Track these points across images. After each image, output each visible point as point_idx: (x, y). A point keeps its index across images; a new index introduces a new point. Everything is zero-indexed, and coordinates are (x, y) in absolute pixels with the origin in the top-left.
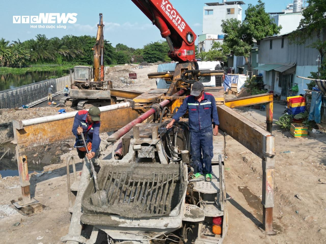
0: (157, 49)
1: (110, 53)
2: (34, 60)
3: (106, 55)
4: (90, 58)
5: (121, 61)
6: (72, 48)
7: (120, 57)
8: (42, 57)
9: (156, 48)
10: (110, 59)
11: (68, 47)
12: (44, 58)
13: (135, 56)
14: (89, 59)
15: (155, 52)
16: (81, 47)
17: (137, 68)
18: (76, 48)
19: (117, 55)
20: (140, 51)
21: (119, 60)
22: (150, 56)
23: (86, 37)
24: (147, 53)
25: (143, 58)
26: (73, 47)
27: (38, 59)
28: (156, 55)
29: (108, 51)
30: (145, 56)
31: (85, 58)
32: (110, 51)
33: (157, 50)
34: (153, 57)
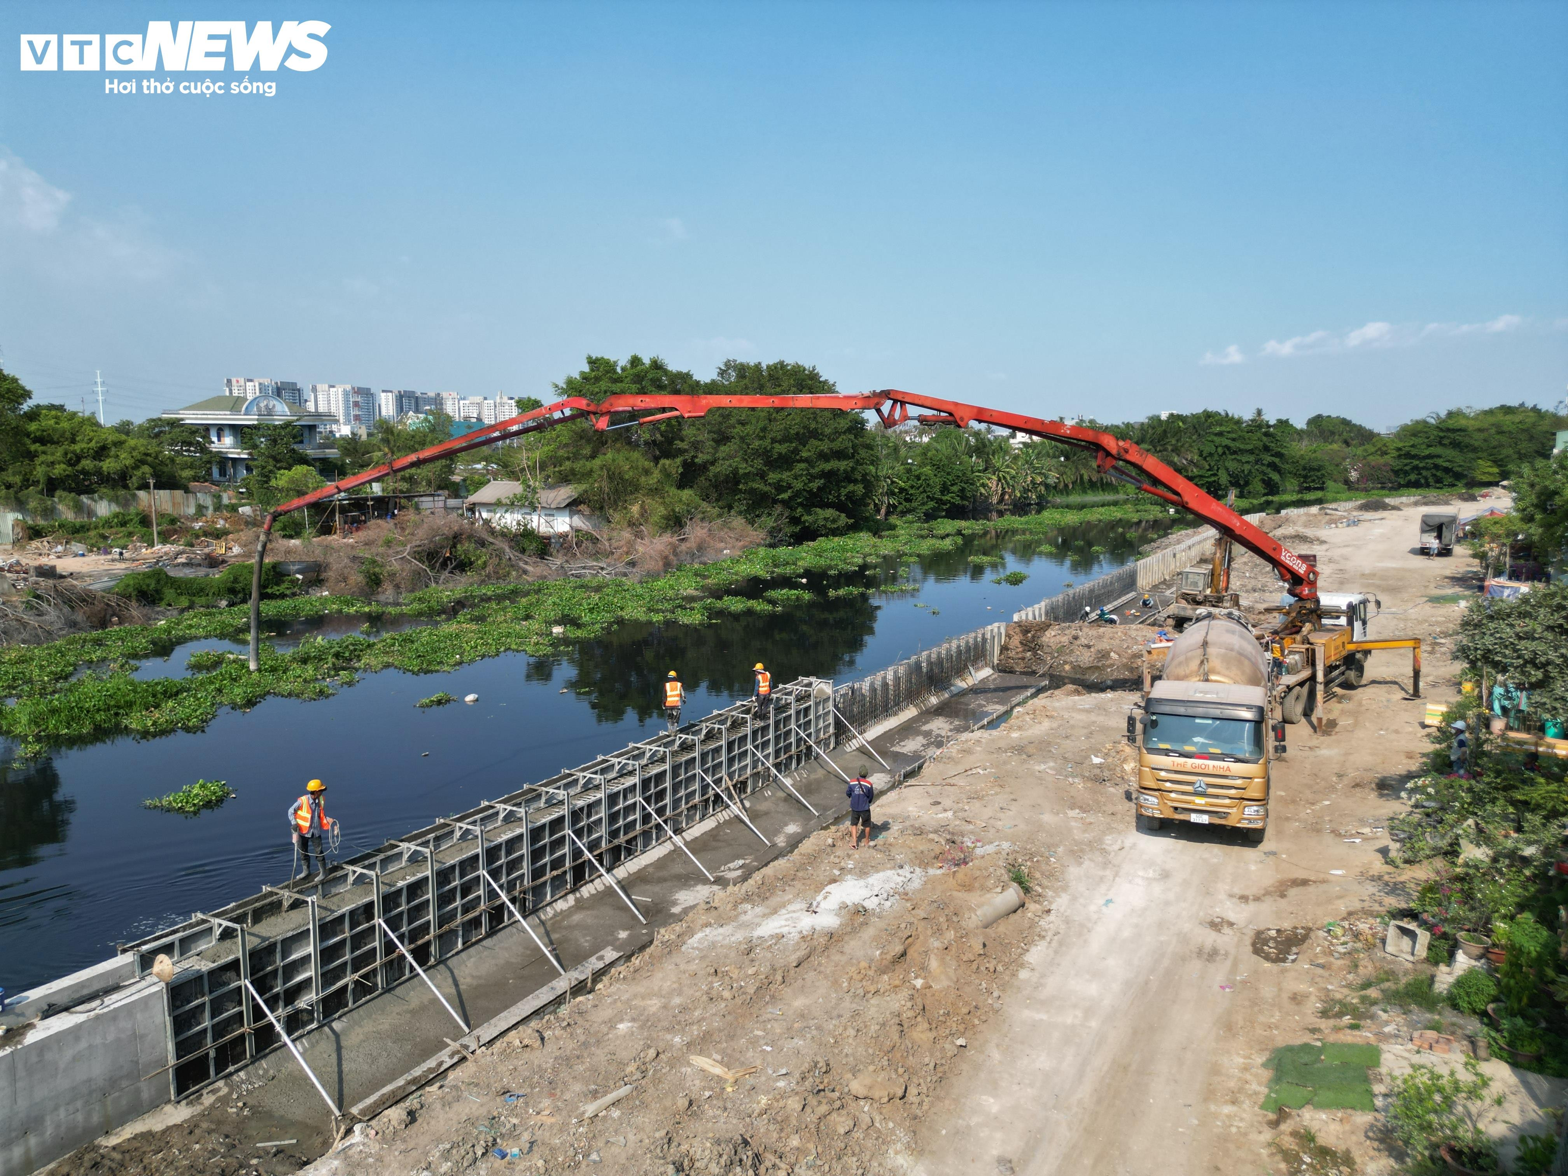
0: (1446, 441)
1: (1277, 460)
2: (1066, 486)
3: (1263, 464)
4: (1215, 475)
5: (1313, 481)
6: (1166, 450)
7: (1312, 469)
8: (1086, 477)
9: (1441, 438)
10: (1275, 477)
11: (1154, 447)
12: (1090, 480)
13: (1364, 465)
14: (1213, 479)
15: (1438, 450)
16: (1191, 446)
17: (1340, 525)
18: (1176, 450)
19: (1302, 462)
20: (1385, 445)
21: (1305, 477)
22: (1416, 462)
23: (1208, 415)
24: (1408, 455)
25: (1392, 470)
26: (1170, 448)
27: (1074, 483)
28: (1439, 461)
29: (1272, 455)
30: (1397, 464)
31: (1201, 476)
32: (1279, 455)
33: (1444, 445)
34: (1424, 468)
